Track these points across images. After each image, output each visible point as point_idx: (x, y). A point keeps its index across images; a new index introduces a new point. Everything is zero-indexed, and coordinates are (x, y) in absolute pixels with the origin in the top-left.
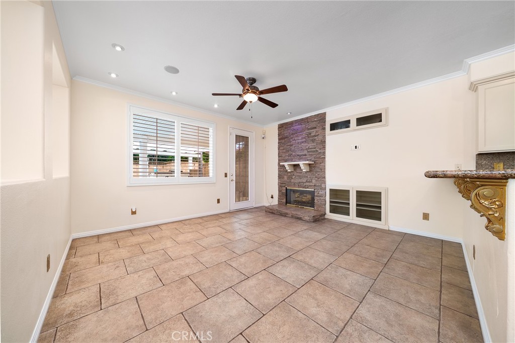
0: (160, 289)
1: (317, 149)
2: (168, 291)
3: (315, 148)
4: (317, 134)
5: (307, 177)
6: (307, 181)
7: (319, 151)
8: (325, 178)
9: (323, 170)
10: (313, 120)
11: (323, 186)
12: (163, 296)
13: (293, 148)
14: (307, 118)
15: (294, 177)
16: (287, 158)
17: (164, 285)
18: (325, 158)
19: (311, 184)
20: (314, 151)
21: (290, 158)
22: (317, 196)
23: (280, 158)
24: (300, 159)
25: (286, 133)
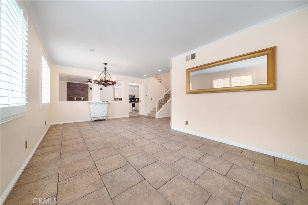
1: (86, 94)
4: (86, 89)
13: (75, 92)
23: (68, 95)
24: (78, 96)
25: (72, 86)
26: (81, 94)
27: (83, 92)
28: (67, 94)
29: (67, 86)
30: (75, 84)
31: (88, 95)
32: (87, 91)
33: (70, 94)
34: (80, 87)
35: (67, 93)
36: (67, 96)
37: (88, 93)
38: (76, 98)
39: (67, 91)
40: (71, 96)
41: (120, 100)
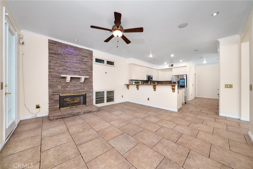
0: (194, 150)
1: (88, 70)
2: (191, 146)
3: (87, 69)
4: (88, 61)
5: (81, 86)
6: (80, 89)
7: (89, 71)
8: (92, 86)
9: (91, 82)
10: (85, 52)
11: (92, 91)
12: (196, 146)
13: (67, 65)
14: (81, 49)
15: (68, 86)
16: (61, 71)
17: (190, 150)
18: (92, 75)
19: (84, 90)
20: (86, 71)
21: (65, 71)
22: (88, 97)
23: (52, 70)
24: (74, 74)
25: (60, 51)
26: (79, 70)
27: (83, 66)
28: (49, 68)
29: (50, 49)
30: (66, 46)
31: (92, 73)
32: (89, 64)
33: (57, 68)
34: (77, 55)
35: (49, 66)
36: (50, 72)
37: (92, 70)
38: (71, 78)
39: (49, 62)
40: (57, 74)
41: (135, 82)
